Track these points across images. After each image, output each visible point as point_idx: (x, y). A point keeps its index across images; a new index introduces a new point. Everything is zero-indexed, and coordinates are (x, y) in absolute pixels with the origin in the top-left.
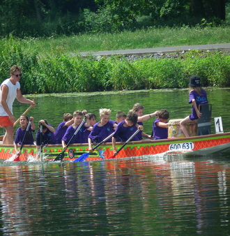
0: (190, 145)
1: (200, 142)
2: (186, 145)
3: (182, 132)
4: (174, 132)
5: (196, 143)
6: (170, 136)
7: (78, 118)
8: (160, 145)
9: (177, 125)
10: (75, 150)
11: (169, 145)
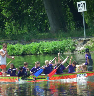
0: (85, 75)
1: (89, 73)
2: (83, 75)
3: (82, 70)
4: (78, 70)
5: (87, 74)
6: (77, 71)
7: (37, 65)
8: (74, 75)
9: (80, 67)
10: (36, 78)
11: (76, 75)
